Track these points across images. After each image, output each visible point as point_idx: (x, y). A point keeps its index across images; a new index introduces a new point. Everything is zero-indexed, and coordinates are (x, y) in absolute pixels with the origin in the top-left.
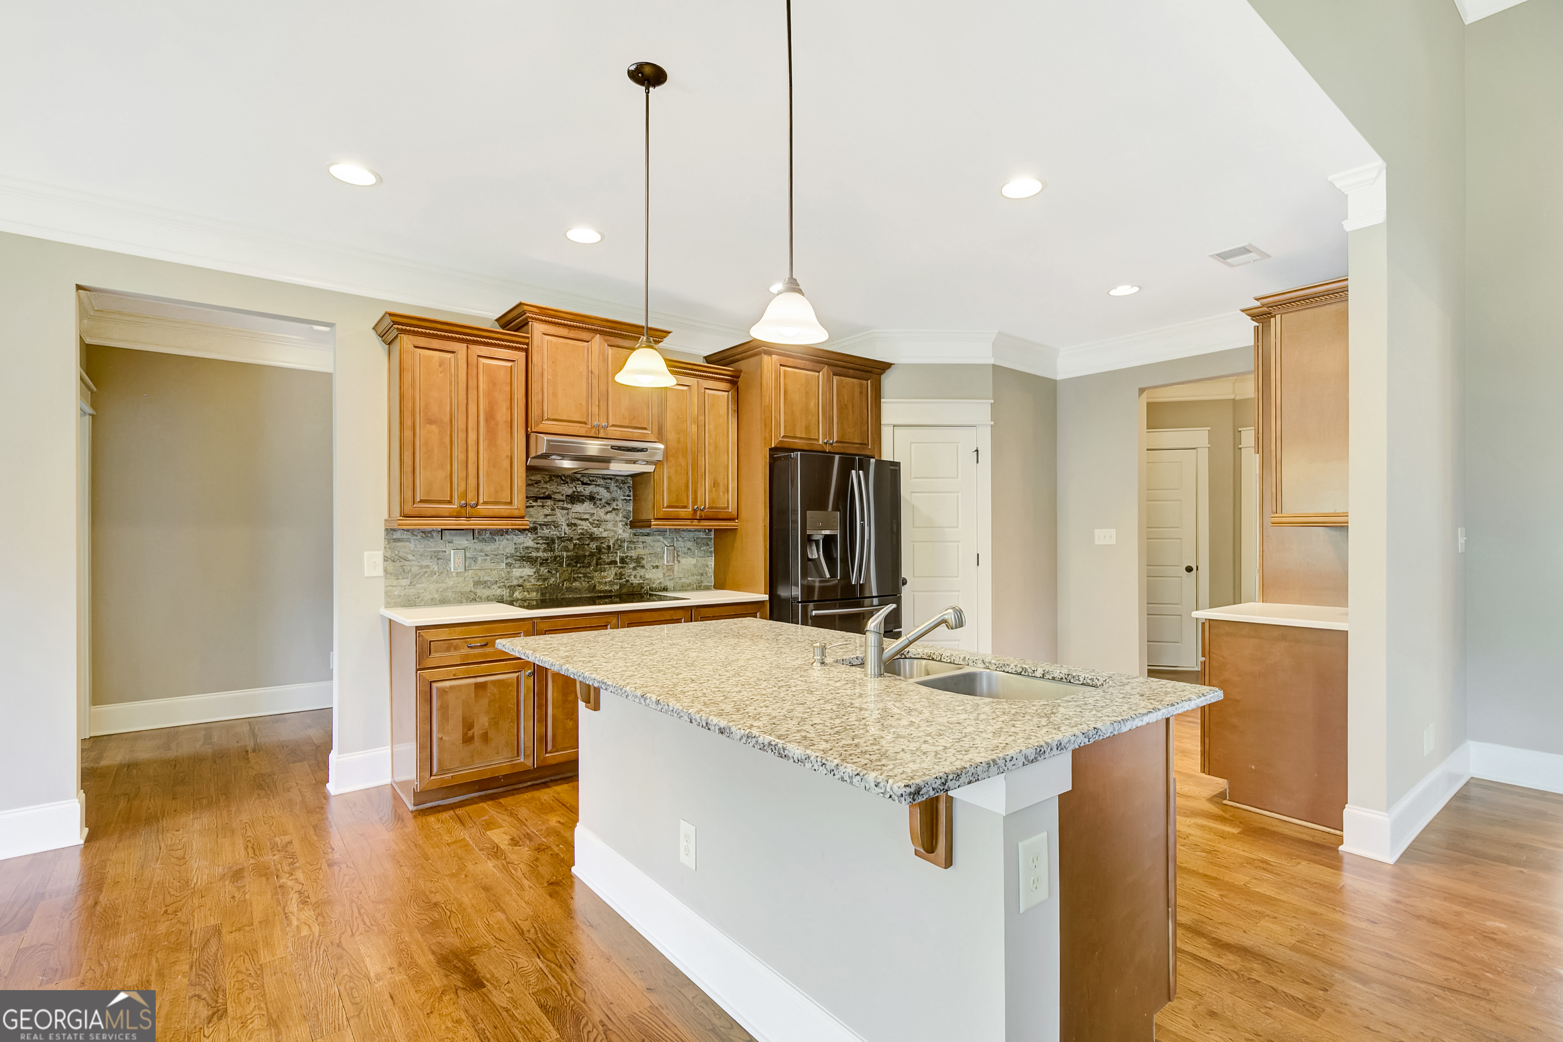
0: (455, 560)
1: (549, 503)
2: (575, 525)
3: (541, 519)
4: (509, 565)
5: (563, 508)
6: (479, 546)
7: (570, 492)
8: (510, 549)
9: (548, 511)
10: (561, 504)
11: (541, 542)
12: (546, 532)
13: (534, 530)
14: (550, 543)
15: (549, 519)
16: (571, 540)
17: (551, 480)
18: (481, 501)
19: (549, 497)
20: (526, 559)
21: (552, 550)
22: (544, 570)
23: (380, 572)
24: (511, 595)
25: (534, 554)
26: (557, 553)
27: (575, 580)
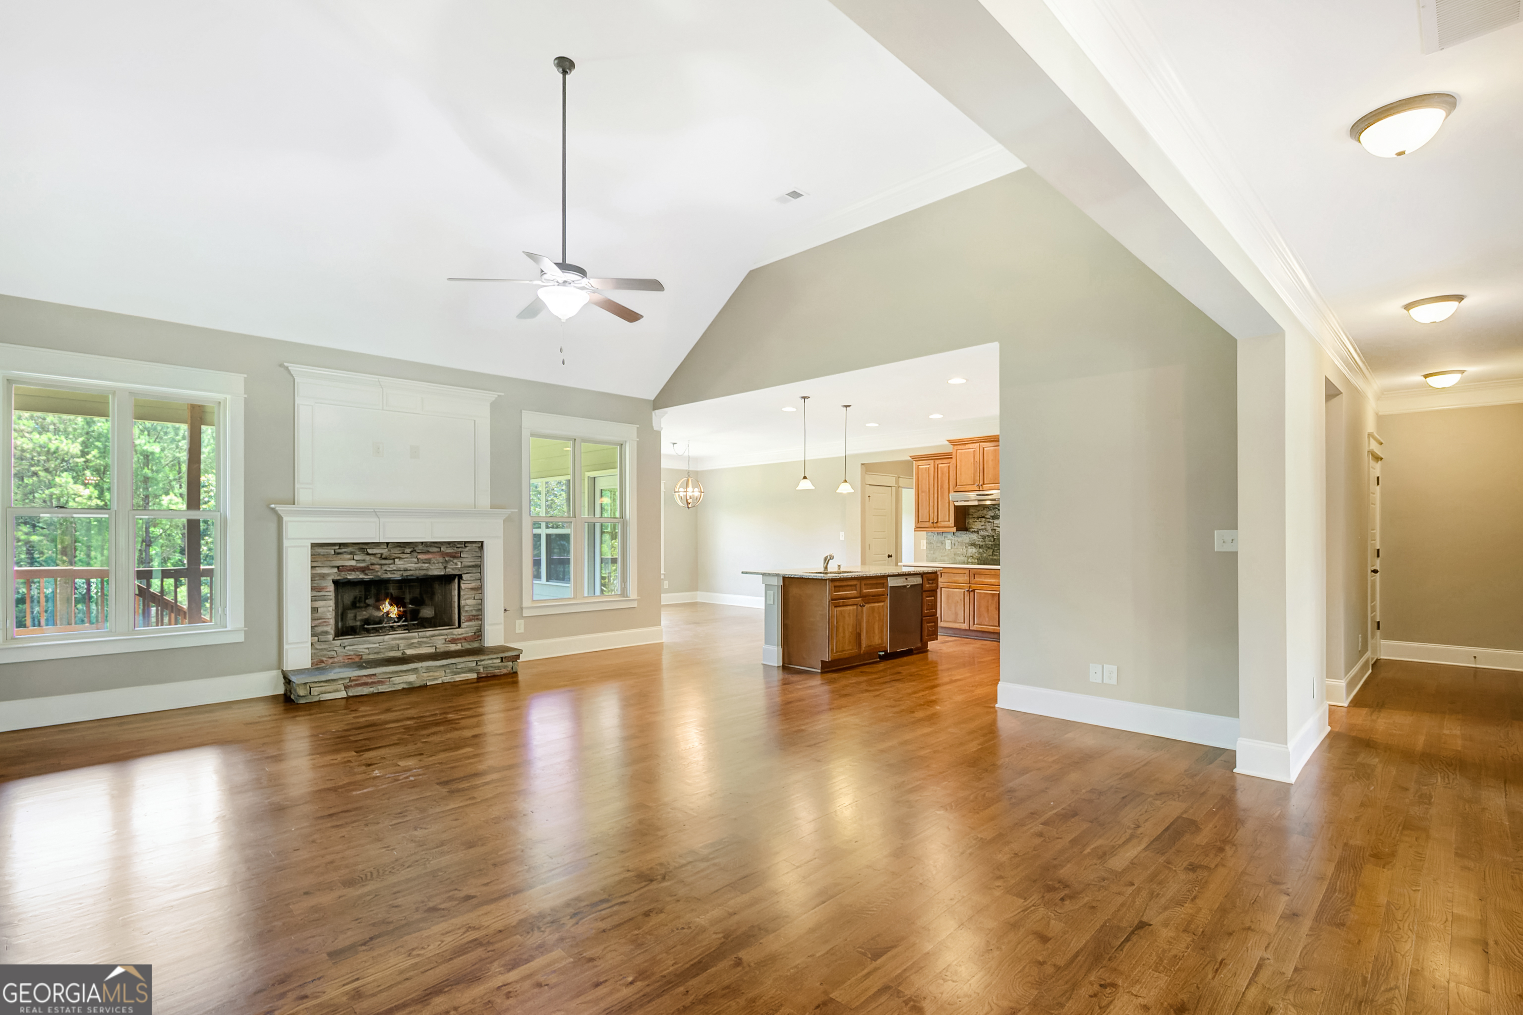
0: (948, 543)
1: (983, 519)
2: (995, 530)
3: (980, 527)
4: (966, 547)
5: (989, 522)
6: (956, 539)
7: (993, 514)
8: (967, 541)
9: (983, 523)
10: (988, 520)
11: (980, 537)
12: (982, 533)
13: (977, 532)
14: (984, 538)
15: (983, 527)
16: (993, 536)
17: (984, 509)
18: (939, 520)
19: (983, 517)
20: (973, 545)
21: (985, 542)
22: (981, 550)
23: (925, 548)
24: (967, 561)
25: (977, 543)
26: (987, 543)
27: (995, 555)
